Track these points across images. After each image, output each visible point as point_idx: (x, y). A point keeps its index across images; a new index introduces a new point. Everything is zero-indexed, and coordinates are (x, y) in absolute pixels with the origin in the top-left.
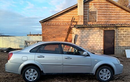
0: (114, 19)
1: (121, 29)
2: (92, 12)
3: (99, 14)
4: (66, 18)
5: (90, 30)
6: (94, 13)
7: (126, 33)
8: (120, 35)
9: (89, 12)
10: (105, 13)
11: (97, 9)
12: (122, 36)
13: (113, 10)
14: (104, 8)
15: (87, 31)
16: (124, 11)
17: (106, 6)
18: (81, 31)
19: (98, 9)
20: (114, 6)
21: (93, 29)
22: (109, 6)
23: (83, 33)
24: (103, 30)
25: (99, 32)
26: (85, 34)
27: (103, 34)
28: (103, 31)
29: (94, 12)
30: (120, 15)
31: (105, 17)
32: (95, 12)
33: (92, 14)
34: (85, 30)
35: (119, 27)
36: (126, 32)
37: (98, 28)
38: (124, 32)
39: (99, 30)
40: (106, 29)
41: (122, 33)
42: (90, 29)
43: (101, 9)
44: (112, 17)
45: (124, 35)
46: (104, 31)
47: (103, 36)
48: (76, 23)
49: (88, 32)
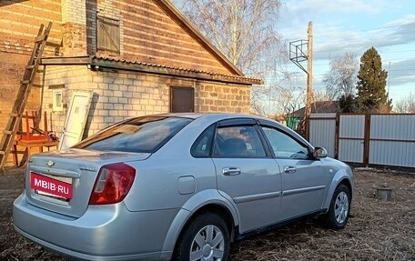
0: (166, 56)
1: (207, 87)
2: (105, 20)
3: (126, 31)
4: (14, 23)
5: (133, 80)
6: (110, 24)
7: (216, 98)
8: (204, 105)
9: (97, 18)
10: (142, 32)
11: (121, 13)
12: (209, 105)
13: (163, 28)
14: (140, 16)
15: (126, 82)
16: (187, 36)
17: (146, 10)
18: (107, 80)
19: (124, 14)
20: (164, 16)
21: (143, 77)
22: (152, 12)
23: (112, 91)
24: (168, 85)
25: (157, 91)
26: (120, 94)
27: (167, 98)
28: (167, 88)
29: (112, 22)
30: (177, 44)
31: (145, 44)
32: (116, 22)
33: (105, 25)
34: (120, 79)
35: (203, 79)
36: (216, 95)
37: (157, 79)
38: (212, 95)
39: (157, 85)
40: (174, 84)
41: (209, 97)
42: (134, 77)
43: (133, 16)
44: (160, 47)
45: (213, 105)
46: (171, 87)
47: (168, 103)
48: (54, 49)
49: (128, 86)
